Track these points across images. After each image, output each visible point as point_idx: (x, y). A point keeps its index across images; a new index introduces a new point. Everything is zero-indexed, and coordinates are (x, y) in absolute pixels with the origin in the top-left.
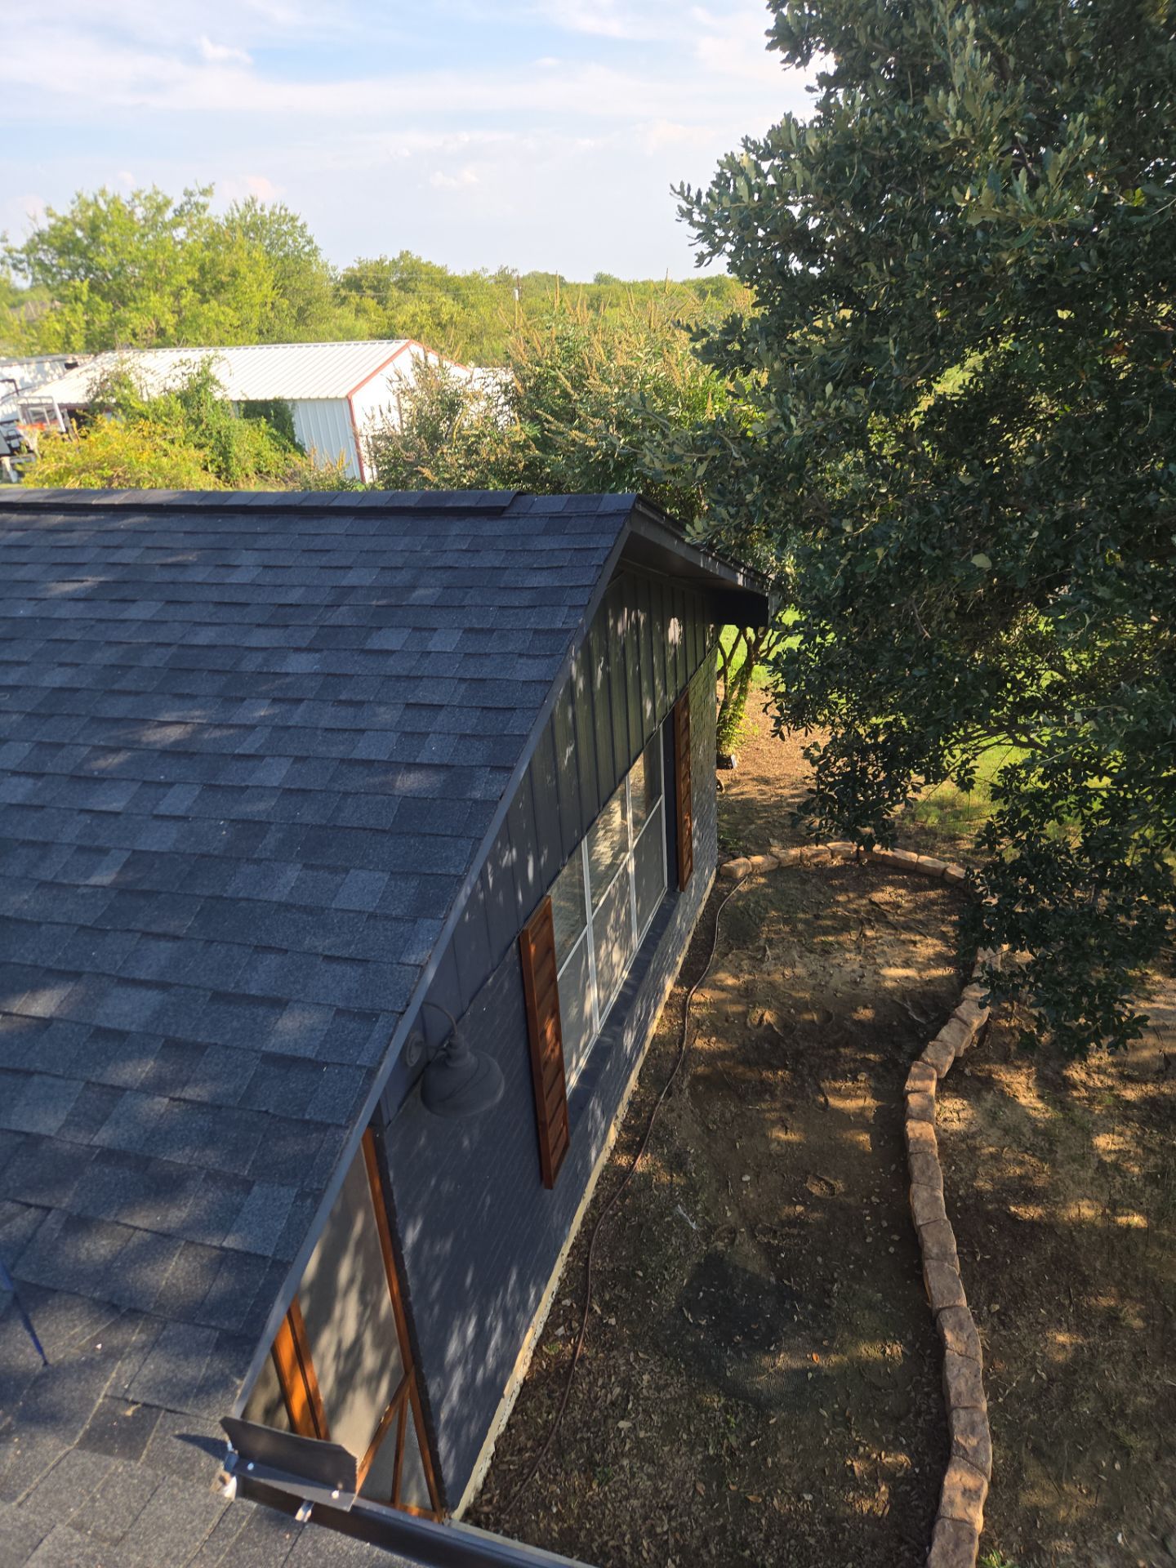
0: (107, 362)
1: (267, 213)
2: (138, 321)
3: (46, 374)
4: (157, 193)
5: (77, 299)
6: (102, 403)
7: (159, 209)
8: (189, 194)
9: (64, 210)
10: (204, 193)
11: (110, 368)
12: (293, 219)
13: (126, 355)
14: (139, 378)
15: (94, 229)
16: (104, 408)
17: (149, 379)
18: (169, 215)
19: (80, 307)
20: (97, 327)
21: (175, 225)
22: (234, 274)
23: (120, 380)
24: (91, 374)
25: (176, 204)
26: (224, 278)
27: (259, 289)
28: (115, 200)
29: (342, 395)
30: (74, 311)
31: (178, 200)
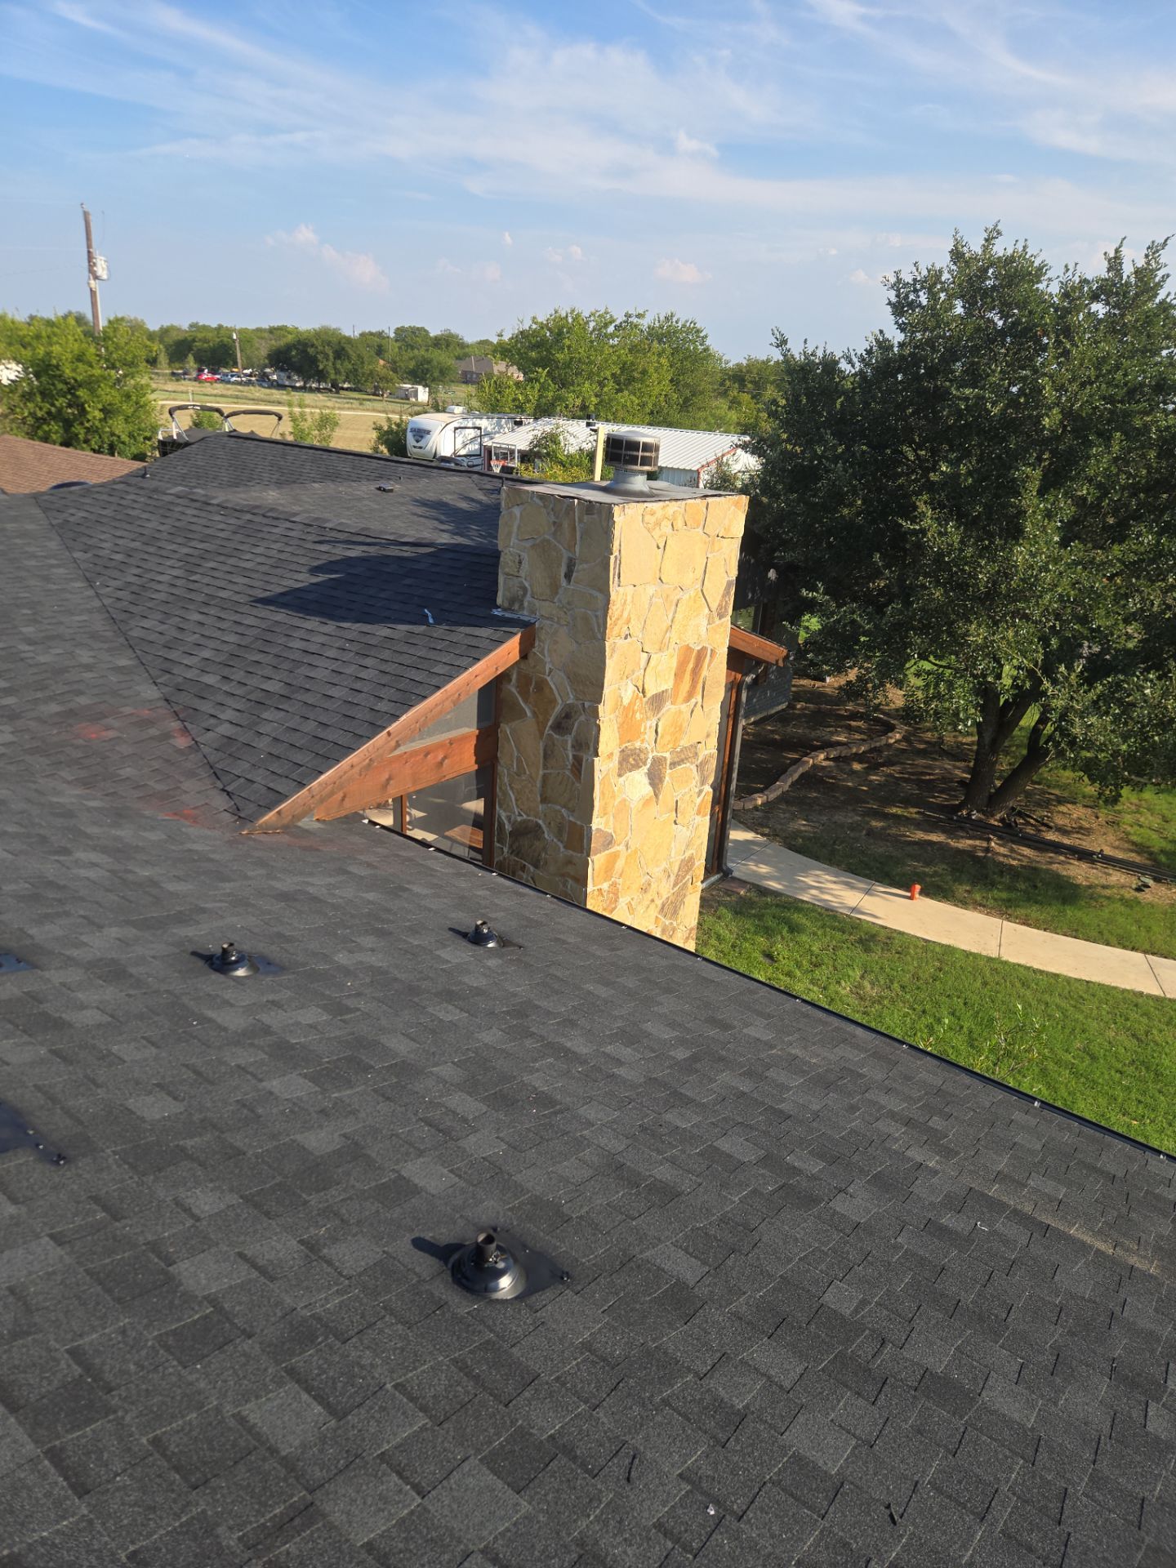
0: (545, 426)
1: (680, 324)
2: (573, 400)
3: (501, 427)
4: (607, 313)
5: (537, 380)
6: (538, 452)
7: (606, 325)
8: (628, 316)
9: (542, 319)
10: (639, 316)
11: (548, 429)
12: (698, 331)
13: (561, 422)
14: (565, 439)
15: (559, 335)
16: (538, 455)
17: (572, 440)
18: (611, 329)
19: (537, 386)
20: (543, 400)
21: (612, 336)
22: (644, 372)
23: (553, 438)
24: (536, 432)
25: (617, 323)
26: (636, 375)
27: (659, 385)
28: (578, 315)
29: (695, 469)
30: (533, 388)
31: (620, 318)
